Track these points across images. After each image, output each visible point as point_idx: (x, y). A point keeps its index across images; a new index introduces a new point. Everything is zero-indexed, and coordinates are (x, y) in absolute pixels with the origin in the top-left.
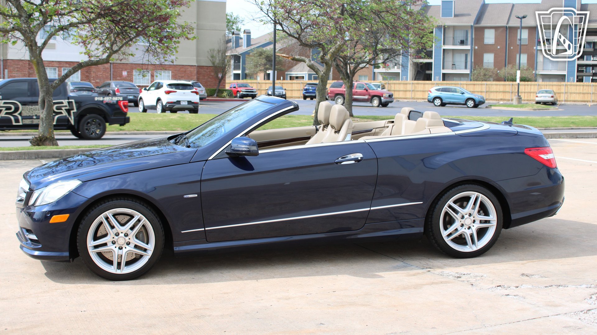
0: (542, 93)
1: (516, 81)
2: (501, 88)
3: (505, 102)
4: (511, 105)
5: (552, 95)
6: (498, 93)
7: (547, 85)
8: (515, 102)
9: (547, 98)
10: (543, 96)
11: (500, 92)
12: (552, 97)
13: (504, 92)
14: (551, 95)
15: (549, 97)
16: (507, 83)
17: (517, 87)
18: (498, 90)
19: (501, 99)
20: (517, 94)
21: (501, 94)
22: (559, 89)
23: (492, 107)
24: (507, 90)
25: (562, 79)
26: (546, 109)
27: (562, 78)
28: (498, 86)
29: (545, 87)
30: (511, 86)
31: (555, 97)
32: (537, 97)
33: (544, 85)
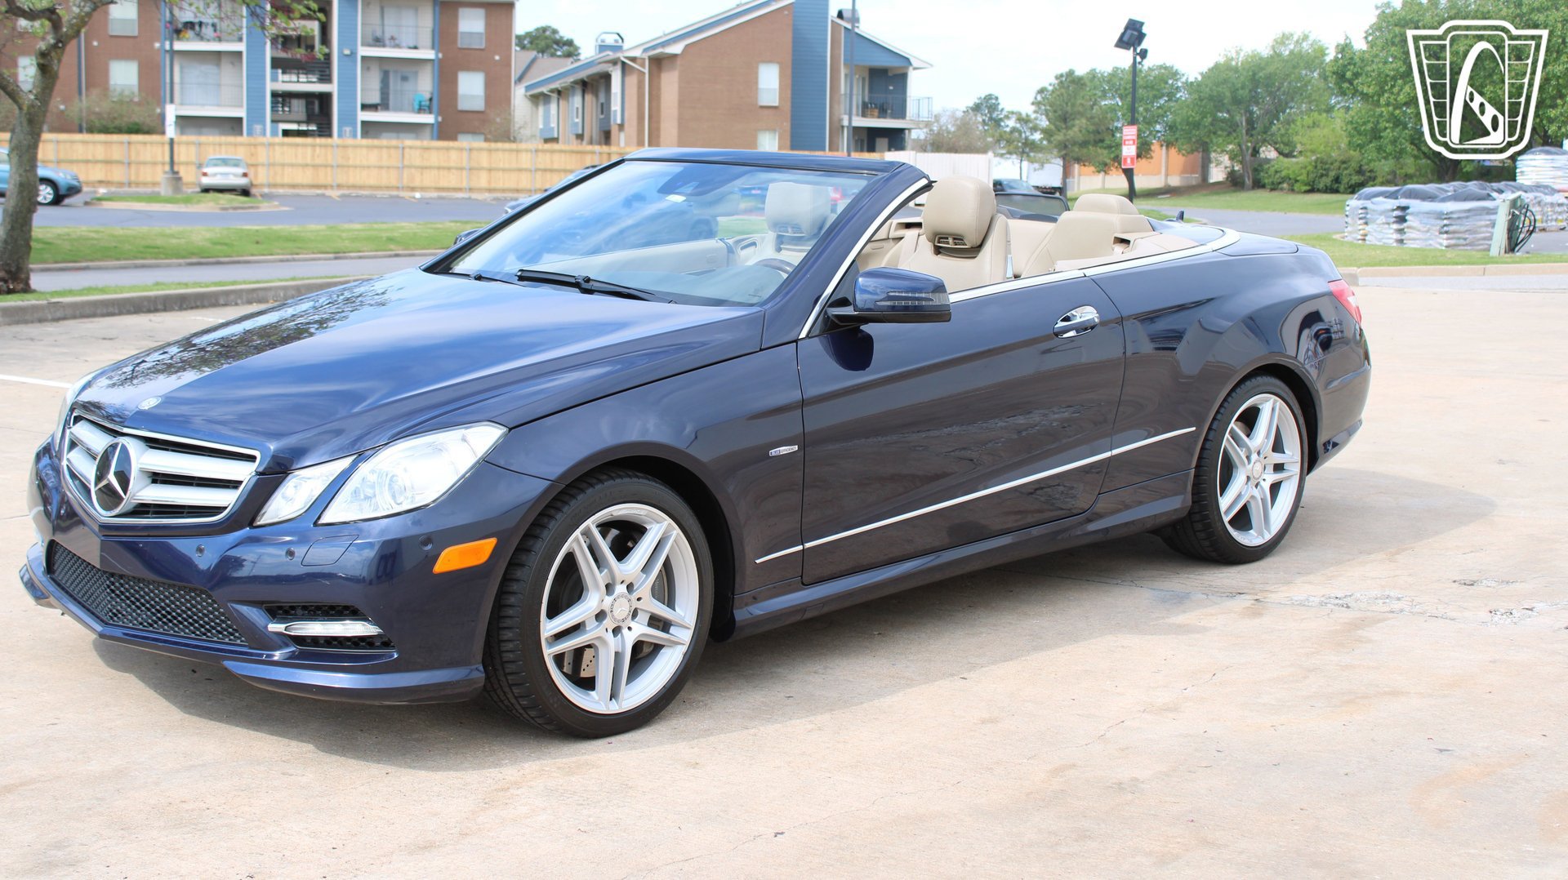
0: (216, 165)
1: (163, 133)
2: (100, 152)
3: (113, 189)
4: (154, 198)
5: (245, 171)
6: (90, 166)
7: (220, 145)
8: (164, 190)
9: (231, 176)
10: (221, 174)
11: (96, 162)
12: (245, 175)
13: (108, 162)
14: (240, 171)
15: (235, 175)
16: (115, 137)
17: (167, 148)
18: (90, 158)
19: (101, 182)
20: (167, 168)
21: (99, 166)
22: (252, 155)
23: (104, 203)
24: (116, 156)
25: (233, 128)
26: (252, 208)
27: (233, 125)
28: (91, 147)
29: (217, 148)
30: (126, 145)
31: (251, 175)
32: (205, 174)
33: (214, 144)
